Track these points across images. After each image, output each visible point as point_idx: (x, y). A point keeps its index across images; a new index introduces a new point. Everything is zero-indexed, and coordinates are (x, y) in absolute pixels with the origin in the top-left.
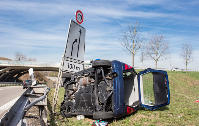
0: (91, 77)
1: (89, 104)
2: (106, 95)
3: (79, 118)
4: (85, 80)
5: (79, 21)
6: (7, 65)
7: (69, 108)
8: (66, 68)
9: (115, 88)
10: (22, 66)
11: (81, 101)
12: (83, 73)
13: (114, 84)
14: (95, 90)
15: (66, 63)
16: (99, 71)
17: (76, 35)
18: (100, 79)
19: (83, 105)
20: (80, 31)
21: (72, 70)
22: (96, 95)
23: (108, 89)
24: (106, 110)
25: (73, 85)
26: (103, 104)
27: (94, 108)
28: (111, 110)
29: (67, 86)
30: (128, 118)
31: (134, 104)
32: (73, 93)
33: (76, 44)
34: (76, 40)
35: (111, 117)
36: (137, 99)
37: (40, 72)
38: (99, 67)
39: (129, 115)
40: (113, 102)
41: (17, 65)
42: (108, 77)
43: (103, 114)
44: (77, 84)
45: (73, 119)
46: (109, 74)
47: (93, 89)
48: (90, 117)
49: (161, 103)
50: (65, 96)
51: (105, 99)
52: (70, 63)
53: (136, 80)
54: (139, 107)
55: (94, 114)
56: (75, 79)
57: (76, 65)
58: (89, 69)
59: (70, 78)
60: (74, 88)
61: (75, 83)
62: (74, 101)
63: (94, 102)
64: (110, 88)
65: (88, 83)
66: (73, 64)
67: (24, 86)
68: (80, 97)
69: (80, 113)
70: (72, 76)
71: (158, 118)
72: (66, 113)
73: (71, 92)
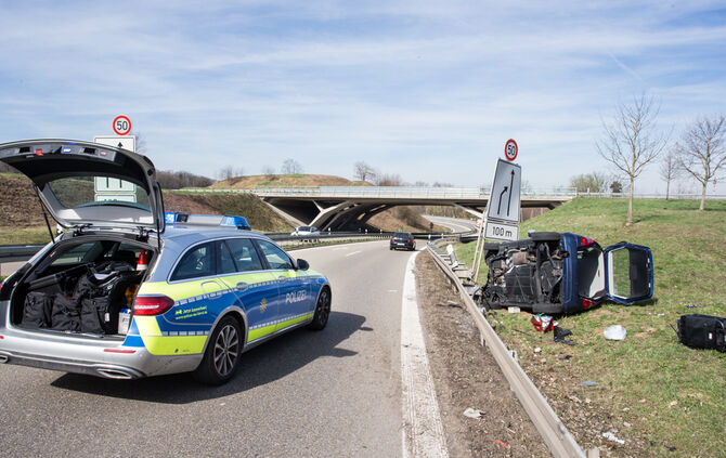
0: (530, 253)
1: (527, 291)
2: (552, 282)
3: (511, 310)
4: (521, 255)
5: (511, 156)
6: (347, 196)
7: (496, 296)
8: (490, 234)
9: (565, 272)
10: (377, 196)
11: (515, 286)
12: (518, 245)
13: (564, 267)
14: (537, 273)
15: (491, 226)
16: (542, 247)
17: (506, 180)
18: (543, 257)
19: (518, 292)
20: (513, 173)
21: (499, 237)
22: (538, 280)
23: (554, 273)
24: (552, 302)
25: (503, 262)
26: (547, 293)
27: (534, 298)
28: (559, 302)
29: (493, 261)
30: (583, 315)
31: (596, 295)
32: (502, 274)
33: (507, 194)
34: (506, 188)
35: (558, 311)
36: (602, 288)
37: (410, 207)
38: (543, 242)
39: (587, 310)
40: (562, 292)
41: (366, 196)
42: (556, 256)
43: (548, 306)
44: (508, 261)
45: (503, 311)
46: (557, 251)
47: (534, 270)
48: (529, 310)
49: (639, 295)
50: (489, 277)
51: (551, 286)
52: (496, 226)
53: (601, 258)
54: (603, 300)
55: (535, 306)
56: (505, 253)
57: (507, 228)
58: (528, 242)
59: (497, 251)
60: (503, 266)
61: (505, 259)
62: (504, 286)
63: (535, 290)
64: (558, 271)
65: (525, 261)
66: (500, 226)
67: (392, 244)
68: (513, 280)
69: (514, 304)
70: (501, 248)
71: (628, 315)
72: (490, 302)
73: (498, 272)
